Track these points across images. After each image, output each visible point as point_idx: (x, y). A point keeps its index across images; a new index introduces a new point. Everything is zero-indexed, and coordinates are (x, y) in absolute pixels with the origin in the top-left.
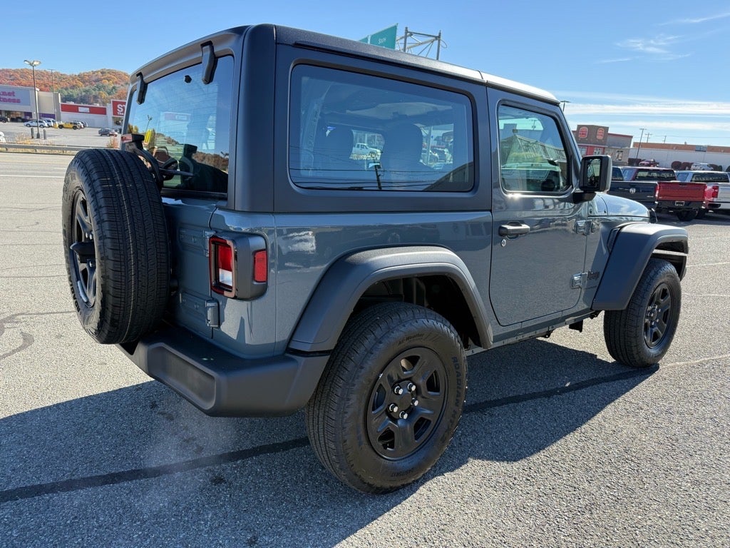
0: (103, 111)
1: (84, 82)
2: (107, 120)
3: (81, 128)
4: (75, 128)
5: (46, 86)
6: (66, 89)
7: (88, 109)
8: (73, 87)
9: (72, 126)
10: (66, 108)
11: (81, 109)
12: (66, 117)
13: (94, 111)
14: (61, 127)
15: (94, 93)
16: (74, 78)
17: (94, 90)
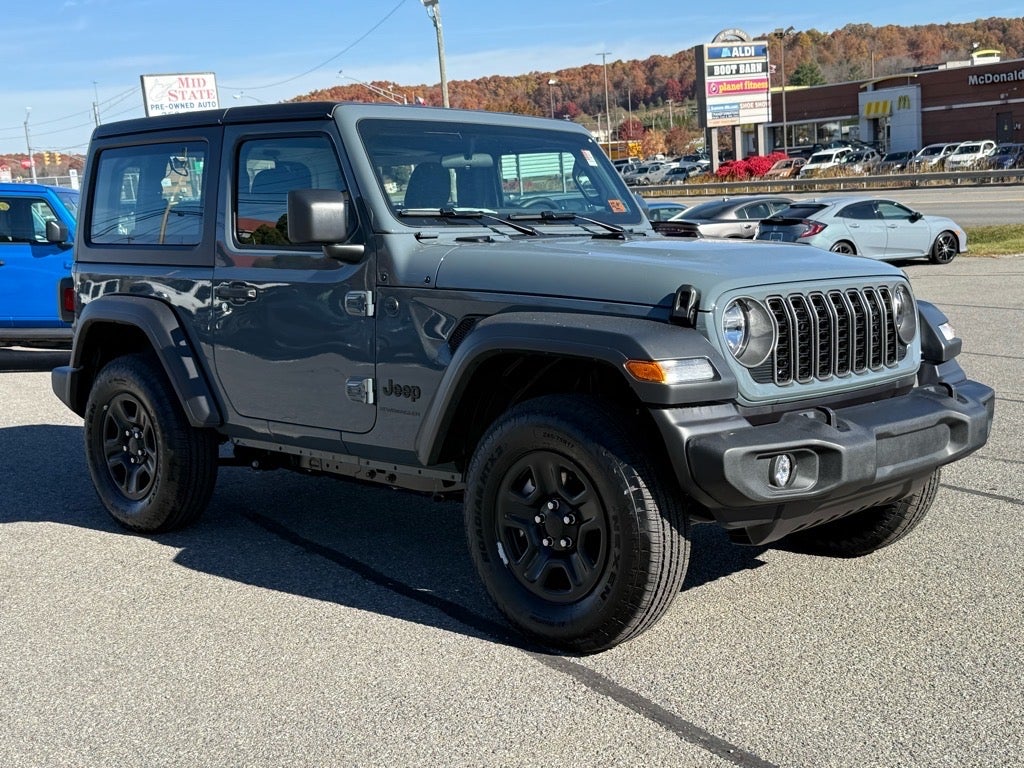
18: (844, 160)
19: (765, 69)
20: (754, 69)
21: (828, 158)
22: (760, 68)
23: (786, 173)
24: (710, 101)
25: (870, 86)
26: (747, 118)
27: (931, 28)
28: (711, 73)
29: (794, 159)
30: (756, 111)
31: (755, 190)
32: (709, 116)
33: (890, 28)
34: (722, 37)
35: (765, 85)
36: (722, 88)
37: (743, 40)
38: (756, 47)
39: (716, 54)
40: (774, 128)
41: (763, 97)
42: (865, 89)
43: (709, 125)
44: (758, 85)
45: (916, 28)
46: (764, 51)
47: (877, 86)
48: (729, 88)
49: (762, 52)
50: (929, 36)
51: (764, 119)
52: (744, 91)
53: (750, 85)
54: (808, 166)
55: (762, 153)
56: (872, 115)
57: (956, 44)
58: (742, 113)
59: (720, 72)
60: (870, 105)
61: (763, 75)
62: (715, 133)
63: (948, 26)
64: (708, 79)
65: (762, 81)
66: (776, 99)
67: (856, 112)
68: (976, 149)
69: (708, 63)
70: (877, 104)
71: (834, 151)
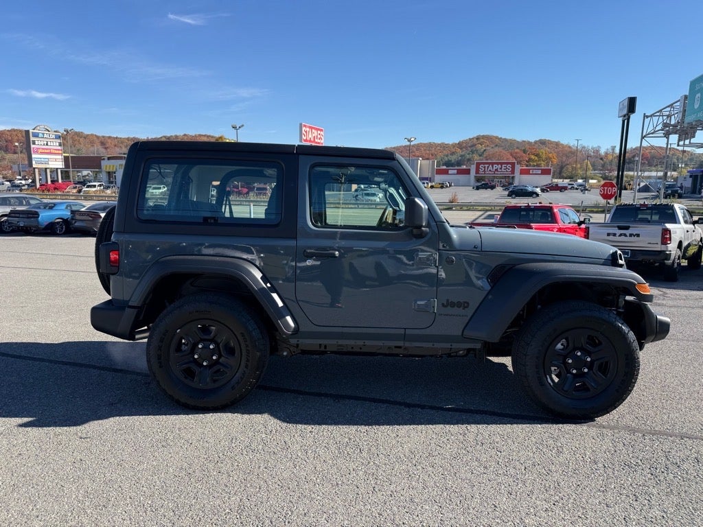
0: (467, 172)
1: (461, 149)
2: (469, 179)
3: (447, 186)
4: (442, 187)
5: (432, 155)
6: (447, 156)
7: (456, 171)
8: (453, 154)
9: (440, 186)
10: (440, 172)
11: (450, 172)
12: (439, 178)
13: (460, 172)
14: (432, 187)
15: (468, 156)
16: (454, 145)
17: (469, 154)
18: (102, 187)
19: (60, 145)
20: (55, 145)
21: (95, 186)
22: (58, 144)
23: (75, 191)
24: (33, 156)
25: (106, 158)
26: (53, 165)
27: (110, 137)
28: (34, 143)
29: (78, 186)
30: (57, 163)
31: (64, 198)
32: (34, 162)
33: (92, 135)
34: (38, 128)
35: (60, 152)
36: (40, 151)
37: (49, 131)
38: (56, 135)
39: (36, 135)
40: (66, 171)
41: (60, 157)
42: (104, 159)
43: (34, 166)
44: (58, 152)
45: (103, 137)
46: (60, 137)
47: (109, 159)
48: (43, 151)
49: (58, 137)
50: (109, 141)
51: (61, 167)
52: (50, 153)
53: (54, 151)
54: (85, 189)
55: (60, 181)
56: (108, 170)
57: (121, 145)
58: (50, 163)
59: (38, 144)
60: (106, 166)
61: (59, 148)
62: (37, 170)
63: (117, 138)
64: (32, 146)
65: (59, 150)
66: (66, 159)
67: (100, 168)
68: (160, 188)
69: (32, 139)
70: (110, 166)
71: (97, 184)
